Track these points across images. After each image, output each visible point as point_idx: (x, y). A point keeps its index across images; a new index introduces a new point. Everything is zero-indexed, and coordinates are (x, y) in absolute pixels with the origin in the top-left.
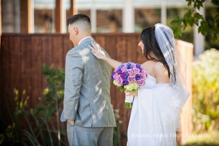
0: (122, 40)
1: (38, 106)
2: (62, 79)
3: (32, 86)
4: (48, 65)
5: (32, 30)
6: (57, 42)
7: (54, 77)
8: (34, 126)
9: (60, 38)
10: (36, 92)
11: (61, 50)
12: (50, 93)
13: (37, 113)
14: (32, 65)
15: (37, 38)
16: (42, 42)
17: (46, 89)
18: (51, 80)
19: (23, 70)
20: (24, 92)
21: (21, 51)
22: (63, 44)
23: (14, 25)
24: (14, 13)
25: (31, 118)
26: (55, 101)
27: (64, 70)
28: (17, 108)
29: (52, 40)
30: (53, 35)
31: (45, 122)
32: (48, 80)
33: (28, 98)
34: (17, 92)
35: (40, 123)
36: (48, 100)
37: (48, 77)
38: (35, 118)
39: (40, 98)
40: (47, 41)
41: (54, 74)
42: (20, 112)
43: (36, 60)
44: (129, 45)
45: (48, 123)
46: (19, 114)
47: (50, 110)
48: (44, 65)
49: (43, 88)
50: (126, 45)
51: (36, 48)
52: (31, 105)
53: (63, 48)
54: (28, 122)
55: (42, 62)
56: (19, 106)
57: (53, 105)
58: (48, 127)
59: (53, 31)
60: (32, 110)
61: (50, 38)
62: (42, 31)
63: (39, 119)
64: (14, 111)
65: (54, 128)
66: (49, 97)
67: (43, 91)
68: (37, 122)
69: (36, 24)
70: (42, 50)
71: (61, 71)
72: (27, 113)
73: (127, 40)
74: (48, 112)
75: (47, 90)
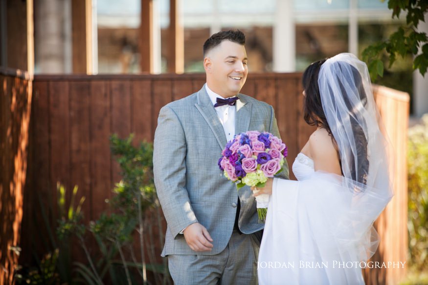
0: (267, 86)
1: (104, 215)
2: (148, 162)
3: (92, 176)
4: (123, 136)
5: (93, 67)
6: (141, 91)
7: (135, 160)
8: (97, 255)
9: (148, 83)
10: (99, 189)
11: (149, 107)
12: (126, 190)
13: (102, 230)
14: (91, 137)
15: (103, 83)
16: (111, 92)
17: (119, 182)
18: (128, 165)
19: (74, 147)
20: (75, 190)
21: (70, 108)
22: (152, 94)
23: (61, 58)
24: (62, 36)
25: (91, 239)
26: (137, 205)
27: (152, 147)
28: (63, 219)
29: (132, 88)
30: (133, 78)
31: (118, 246)
32: (122, 165)
33: (83, 200)
34: (62, 190)
35: (108, 248)
36: (123, 204)
37: (122, 159)
38: (98, 238)
39: (107, 201)
40: (121, 88)
41: (135, 154)
42: (67, 227)
43: (100, 127)
44: (281, 95)
45: (123, 249)
46: (66, 230)
47: (126, 224)
48: (116, 135)
49: (113, 181)
50: (276, 96)
51: (101, 103)
52: (90, 213)
53: (152, 102)
54: (84, 247)
55: (112, 131)
56: (66, 216)
57: (133, 214)
58: (123, 257)
59: (136, 71)
60: (92, 223)
61: (127, 83)
62: (117, 69)
63: (105, 241)
64: (58, 225)
65: (134, 259)
66: (125, 198)
67: (113, 186)
68: (103, 248)
69: (102, 54)
70: (111, 107)
71: (147, 148)
72: (82, 229)
73: (277, 87)
74: (122, 227)
75: (121, 185)
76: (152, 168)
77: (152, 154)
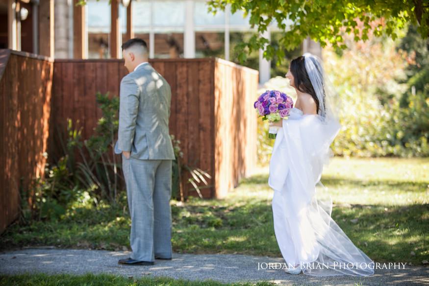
0: (182, 66)
1: (93, 137)
2: (117, 108)
3: (85, 115)
4: (103, 93)
5: (86, 55)
6: (113, 68)
7: (110, 106)
8: (88, 159)
9: (116, 64)
10: (90, 122)
11: (117, 77)
12: (105, 123)
13: (91, 145)
14: (85, 93)
15: (91, 64)
16: (96, 69)
17: (101, 118)
18: (106, 109)
19: (76, 99)
20: (78, 121)
21: (74, 78)
22: (119, 70)
23: (67, 50)
24: (68, 38)
25: (85, 150)
26: (111, 131)
27: (119, 99)
28: (71, 139)
29: (107, 67)
30: (108, 61)
31: (101, 154)
32: (103, 109)
33: (82, 128)
34: (70, 121)
35: (95, 155)
36: (103, 131)
37: (103, 106)
38: (90, 149)
39: (94, 129)
40: (102, 67)
41: (110, 103)
42: (73, 143)
43: (90, 88)
44: (190, 71)
45: (103, 155)
46: (72, 145)
47: (105, 142)
48: (99, 93)
49: (97, 117)
50: (187, 72)
51: (90, 75)
52: (85, 136)
53: (119, 74)
54: (82, 154)
55: (97, 90)
56: (72, 136)
57: (109, 136)
58: (103, 160)
59: (109, 57)
60: (86, 142)
61: (105, 64)
62: (97, 57)
63: (94, 151)
64: (67, 142)
65: (109, 160)
66: (104, 128)
67: (97, 121)
68: (92, 154)
69: (90, 49)
70: (96, 77)
71: (117, 100)
72: (81, 145)
73: (188, 67)
74: (103, 144)
75: (102, 120)
76: (119, 111)
77: (119, 103)
